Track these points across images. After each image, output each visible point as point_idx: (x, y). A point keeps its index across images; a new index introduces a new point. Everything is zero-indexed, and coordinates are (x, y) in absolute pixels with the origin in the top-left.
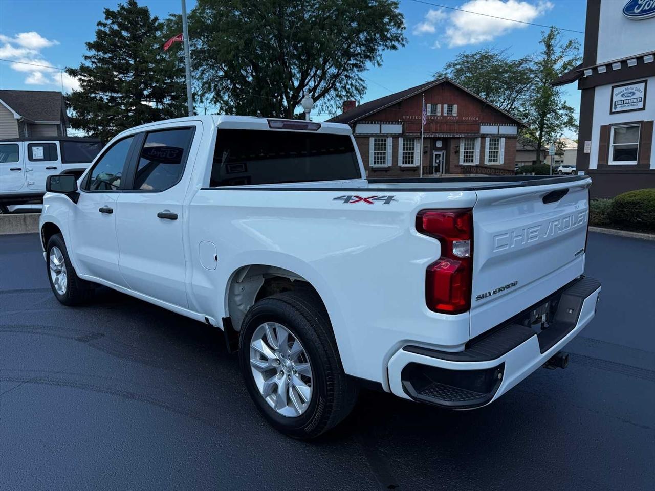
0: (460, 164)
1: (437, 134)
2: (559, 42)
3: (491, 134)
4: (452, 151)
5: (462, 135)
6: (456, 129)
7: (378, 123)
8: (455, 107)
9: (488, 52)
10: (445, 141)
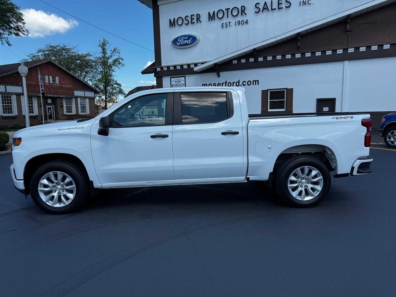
0: (65, 114)
1: (48, 95)
2: (109, 48)
3: (80, 96)
4: (59, 105)
5: (64, 96)
6: (60, 92)
7: (3, 85)
8: (57, 78)
9: (65, 46)
10: (53, 99)
